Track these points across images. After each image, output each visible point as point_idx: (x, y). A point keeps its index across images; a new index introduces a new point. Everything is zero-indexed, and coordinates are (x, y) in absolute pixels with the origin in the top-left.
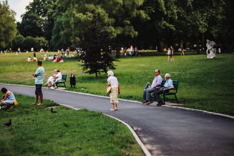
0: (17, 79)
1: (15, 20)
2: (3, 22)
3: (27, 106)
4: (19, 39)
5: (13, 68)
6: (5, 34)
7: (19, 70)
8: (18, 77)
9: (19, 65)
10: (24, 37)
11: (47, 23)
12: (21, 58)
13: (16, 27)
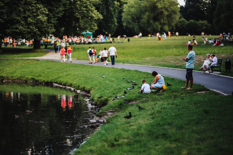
0: (175, 63)
1: (178, 4)
2: (166, 7)
3: (176, 90)
4: (182, 23)
5: (172, 52)
6: (168, 18)
7: (178, 54)
8: (176, 61)
9: (178, 48)
10: (187, 20)
11: (210, 6)
12: (182, 41)
13: (179, 11)
